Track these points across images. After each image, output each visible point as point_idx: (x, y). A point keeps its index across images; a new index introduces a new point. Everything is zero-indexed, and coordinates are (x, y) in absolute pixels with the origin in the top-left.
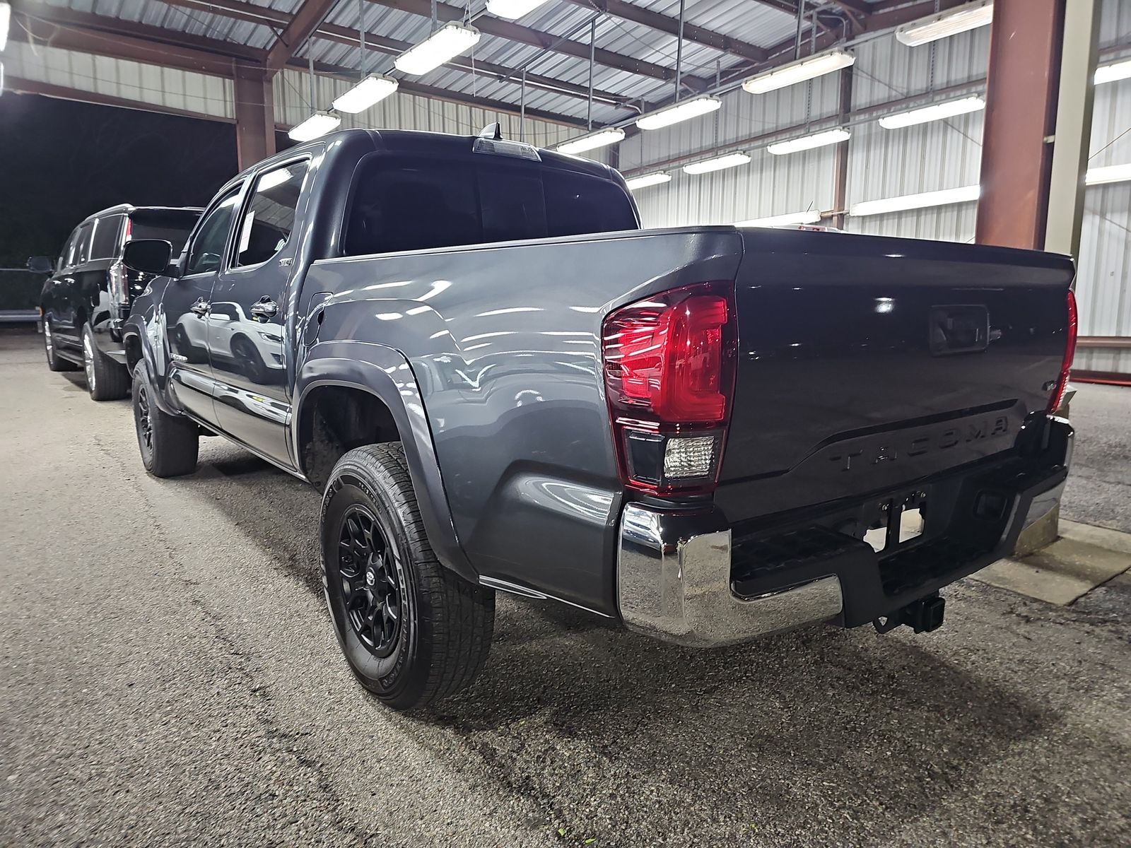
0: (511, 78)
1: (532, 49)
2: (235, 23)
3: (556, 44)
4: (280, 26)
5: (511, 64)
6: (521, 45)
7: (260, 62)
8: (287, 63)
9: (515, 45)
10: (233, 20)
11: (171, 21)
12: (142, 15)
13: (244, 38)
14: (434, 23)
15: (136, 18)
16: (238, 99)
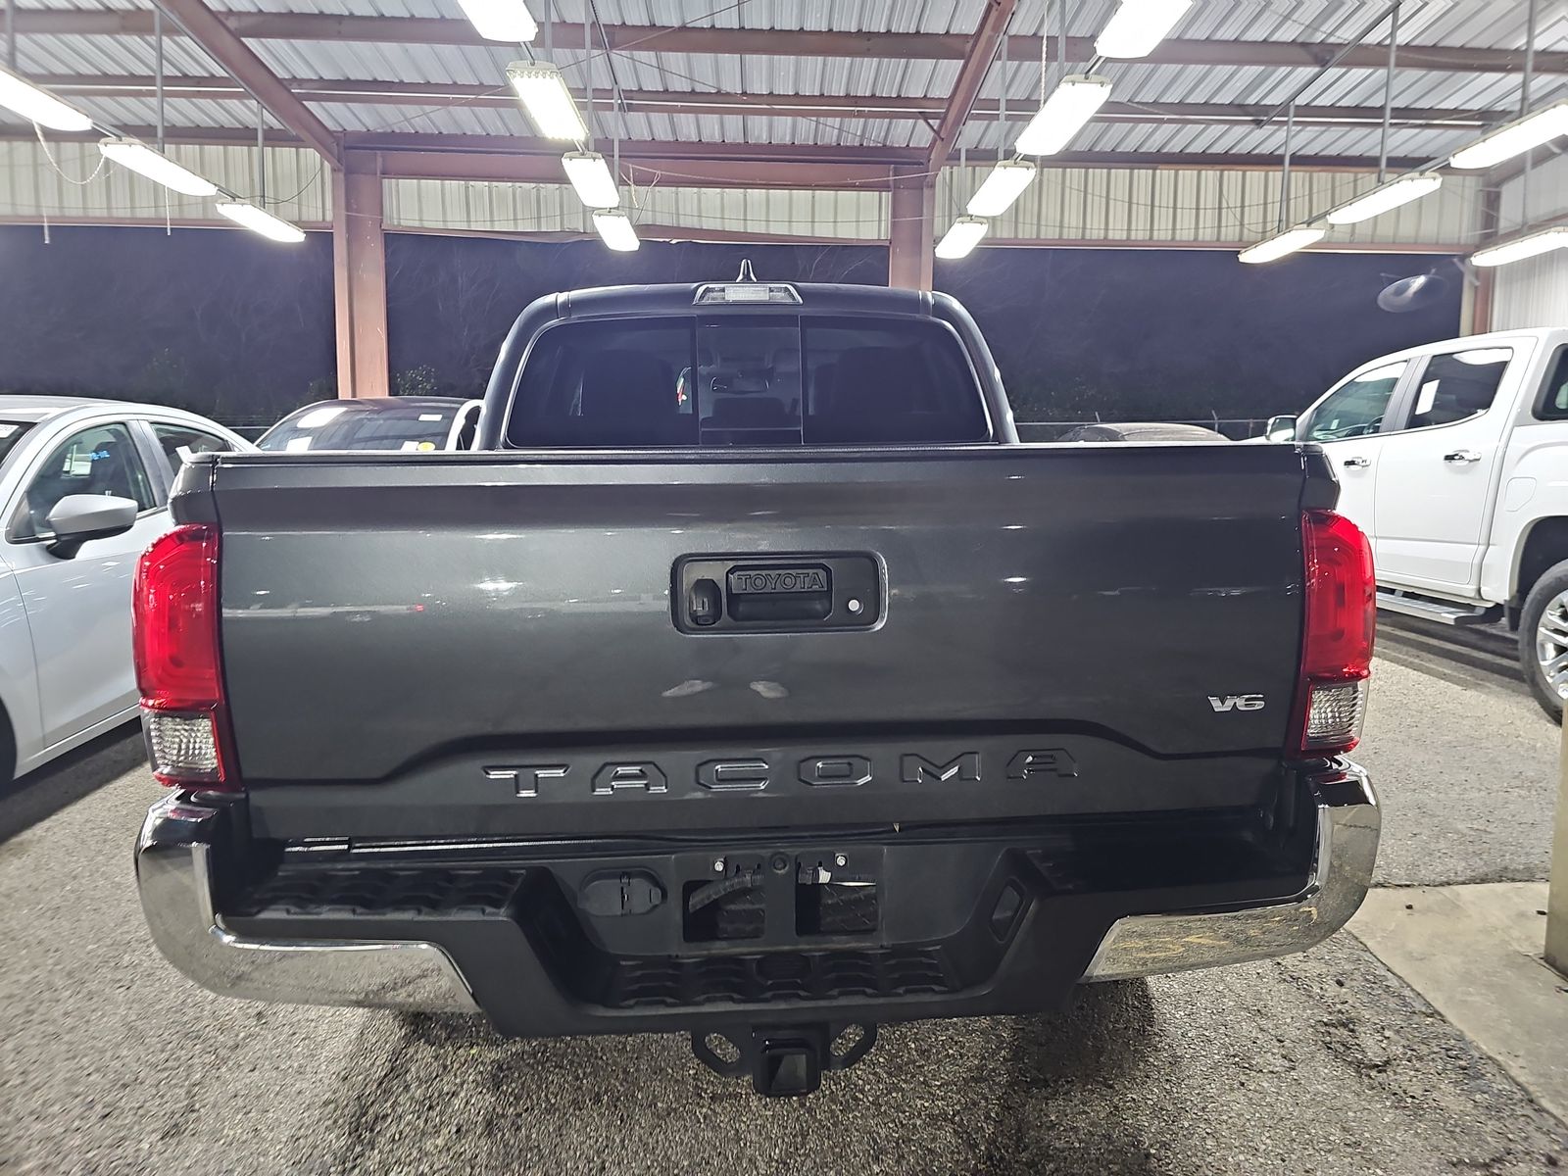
0: (1274, 119)
1: (1307, 72)
2: (890, 123)
3: (1339, 55)
4: (935, 116)
5: (1276, 99)
6: (1283, 70)
7: (922, 164)
8: (947, 160)
9: (1274, 72)
10: (887, 120)
11: (823, 136)
12: (793, 135)
13: (905, 139)
14: (1061, 68)
15: (787, 140)
16: (894, 216)
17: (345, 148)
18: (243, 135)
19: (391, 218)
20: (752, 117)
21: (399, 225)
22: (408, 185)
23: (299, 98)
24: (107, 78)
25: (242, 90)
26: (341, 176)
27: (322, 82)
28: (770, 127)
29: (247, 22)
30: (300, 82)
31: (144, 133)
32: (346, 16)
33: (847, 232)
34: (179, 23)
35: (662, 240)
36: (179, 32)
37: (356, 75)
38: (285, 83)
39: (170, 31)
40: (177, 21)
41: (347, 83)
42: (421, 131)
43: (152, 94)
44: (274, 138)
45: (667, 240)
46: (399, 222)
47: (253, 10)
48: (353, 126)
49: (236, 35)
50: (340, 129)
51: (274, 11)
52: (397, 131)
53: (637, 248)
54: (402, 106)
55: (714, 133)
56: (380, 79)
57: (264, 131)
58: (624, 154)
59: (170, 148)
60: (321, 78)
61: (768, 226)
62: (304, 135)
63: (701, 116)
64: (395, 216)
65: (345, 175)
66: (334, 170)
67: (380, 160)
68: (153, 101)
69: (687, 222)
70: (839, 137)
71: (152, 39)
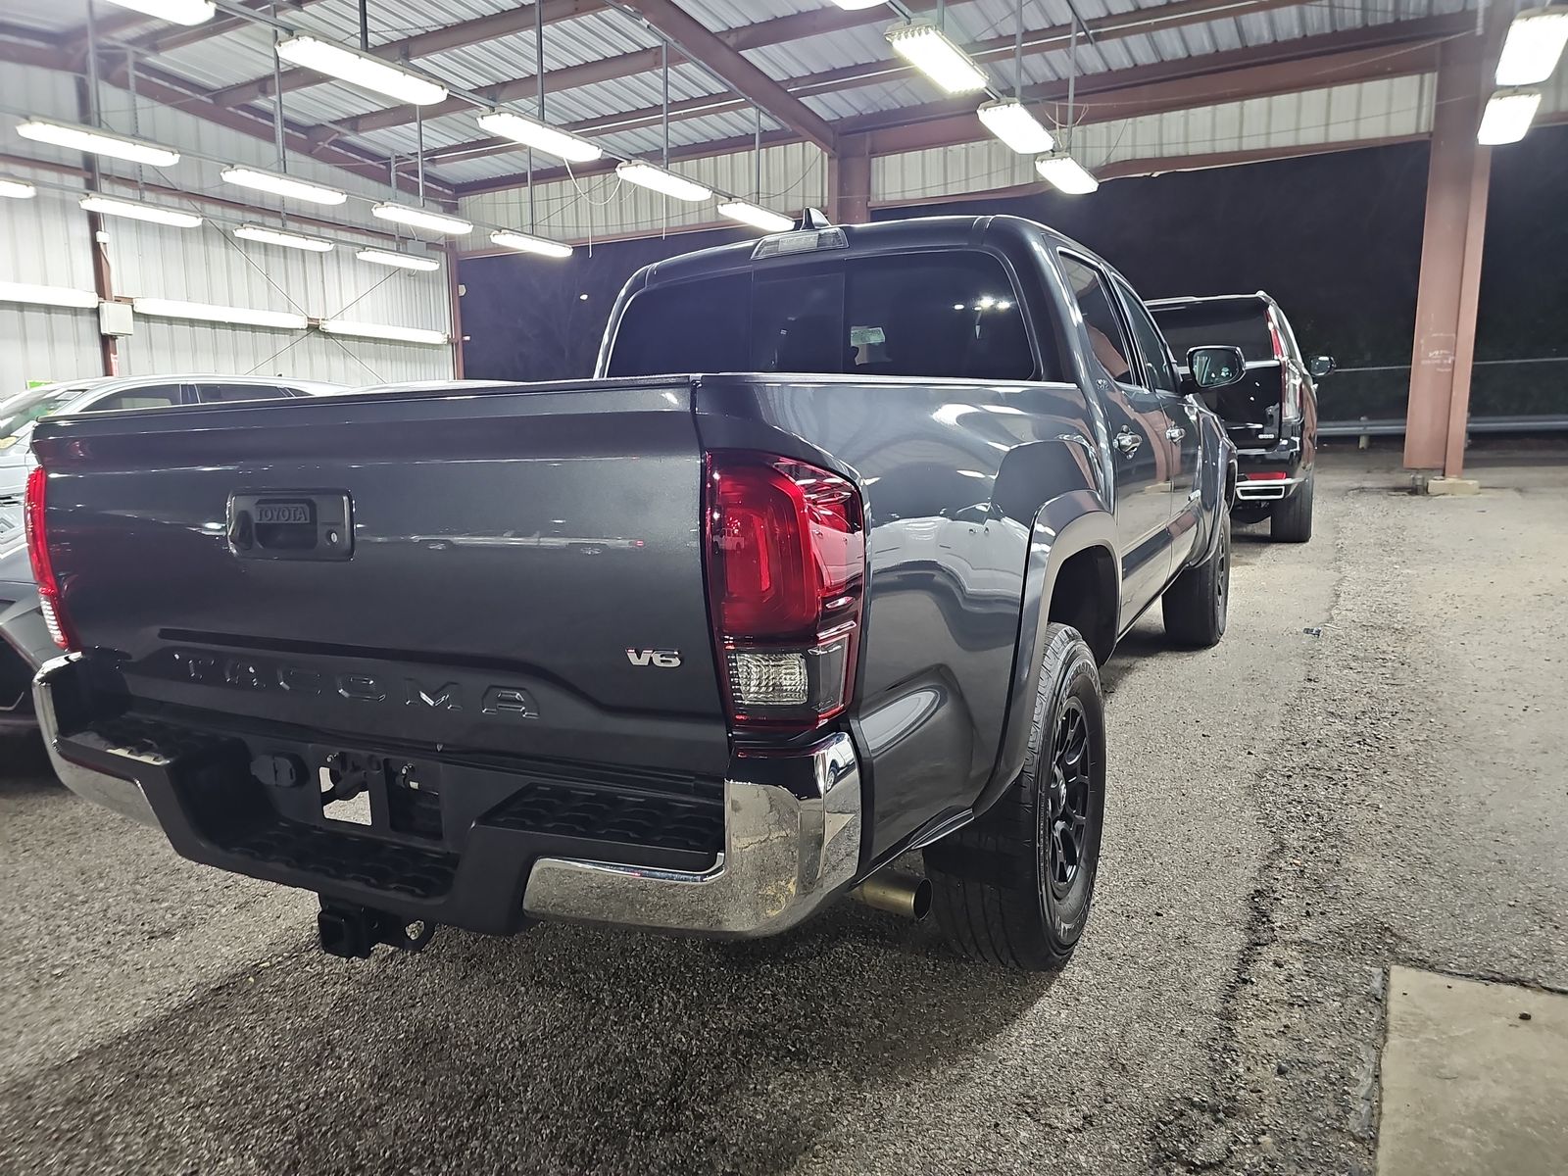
16: (1439, 97)
17: (840, 135)
18: (743, 142)
19: (877, 195)
20: (1245, 16)
21: (884, 200)
22: (893, 160)
23: (795, 96)
24: (622, 116)
25: (743, 100)
26: (836, 162)
27: (814, 77)
28: (1272, 23)
29: (743, 35)
30: (793, 81)
31: (653, 157)
32: (820, 10)
33: (1373, 129)
34: (684, 51)
35: (1142, 175)
36: (682, 59)
37: (840, 63)
38: (782, 85)
39: (675, 59)
40: (681, 49)
41: (834, 73)
42: (905, 106)
43: (659, 122)
44: (769, 139)
45: (1148, 174)
46: (884, 198)
47: (747, 23)
48: (847, 112)
49: (735, 50)
50: (838, 118)
51: (762, 21)
52: (885, 109)
53: (1095, 190)
54: (883, 84)
55: (1203, 43)
56: (860, 63)
57: (760, 134)
58: (1080, 91)
59: (675, 166)
60: (812, 73)
61: (1268, 139)
62: (800, 130)
63: (1184, 28)
64: (881, 192)
65: (839, 160)
66: (829, 158)
67: (868, 141)
68: (660, 128)
69: (1169, 151)
70: (1364, 17)
71: (661, 71)
